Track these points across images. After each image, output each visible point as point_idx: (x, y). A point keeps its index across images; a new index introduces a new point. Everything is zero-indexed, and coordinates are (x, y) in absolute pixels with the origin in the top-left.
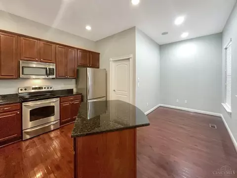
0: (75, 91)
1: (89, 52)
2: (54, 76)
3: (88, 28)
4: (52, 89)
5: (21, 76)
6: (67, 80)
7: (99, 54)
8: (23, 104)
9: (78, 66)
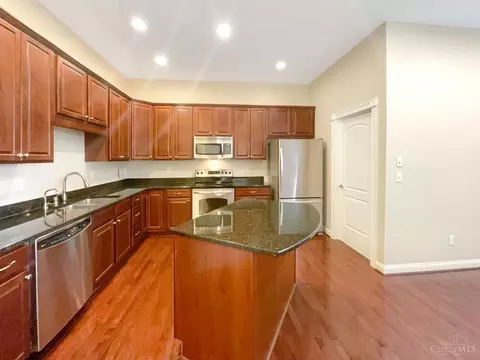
0: (266, 181)
1: (291, 108)
2: (231, 156)
3: (281, 65)
4: (231, 175)
5: (196, 156)
6: (250, 161)
7: (313, 109)
8: (194, 190)
9: (269, 137)
